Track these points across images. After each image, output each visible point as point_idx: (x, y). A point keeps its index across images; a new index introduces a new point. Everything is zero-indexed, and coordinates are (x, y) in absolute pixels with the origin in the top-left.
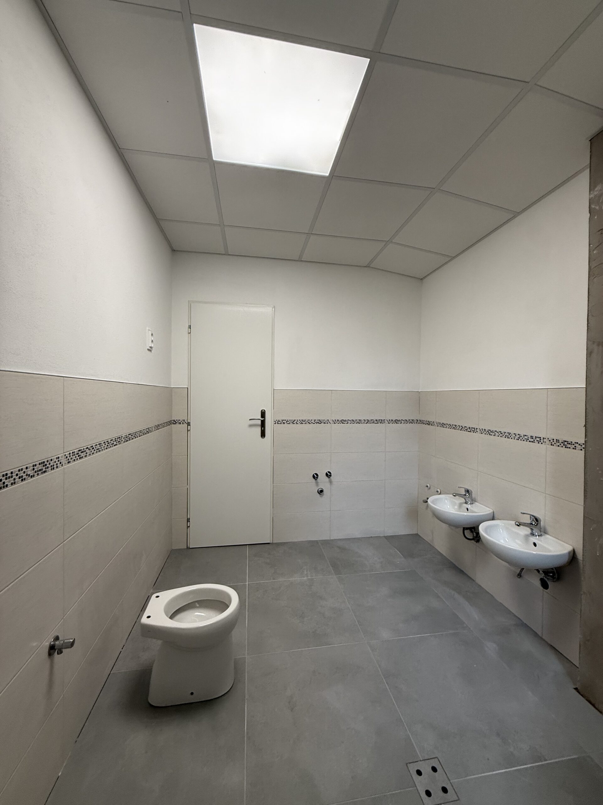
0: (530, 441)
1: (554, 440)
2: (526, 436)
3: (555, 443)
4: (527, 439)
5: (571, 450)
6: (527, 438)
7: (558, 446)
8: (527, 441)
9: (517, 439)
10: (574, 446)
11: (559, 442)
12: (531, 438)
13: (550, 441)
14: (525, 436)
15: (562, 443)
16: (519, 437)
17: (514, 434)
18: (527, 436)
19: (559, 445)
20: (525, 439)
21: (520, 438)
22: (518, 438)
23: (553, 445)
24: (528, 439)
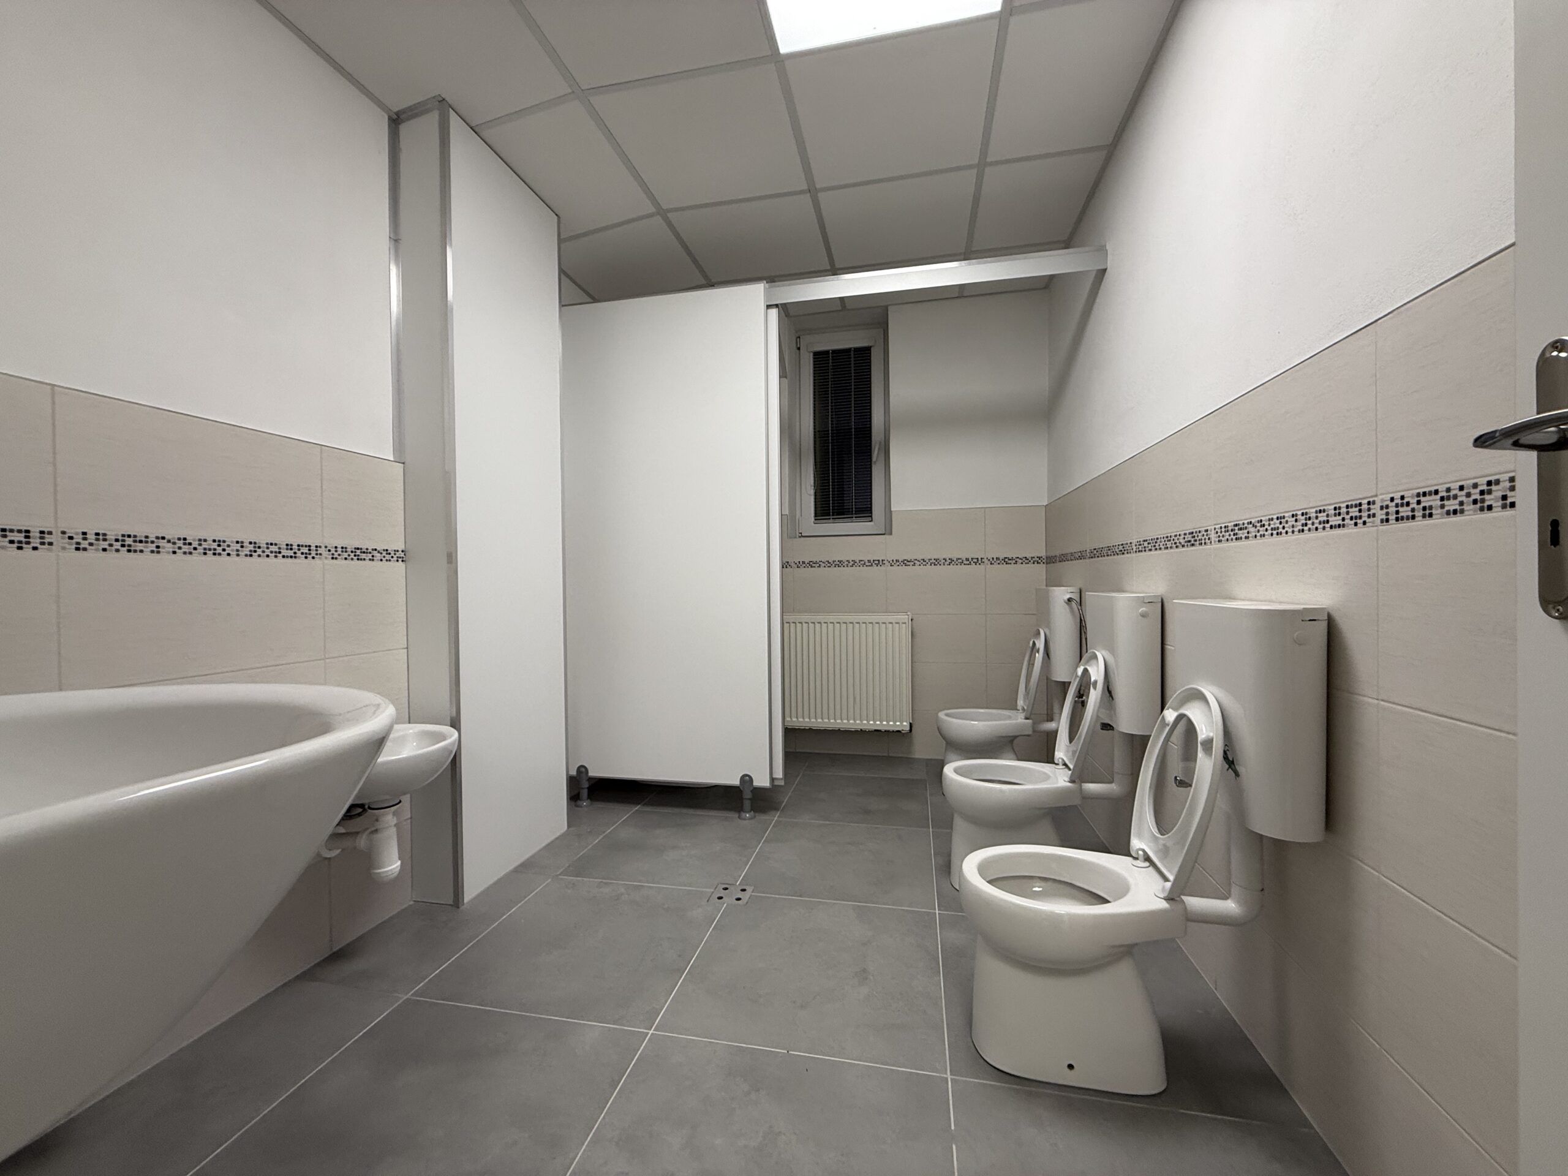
0: (284, 557)
1: (338, 549)
2: (274, 546)
3: (339, 555)
4: (276, 552)
5: (367, 562)
6: (278, 550)
7: (346, 559)
8: (276, 557)
9: (246, 555)
10: (371, 555)
11: (346, 552)
12: (287, 549)
13: (329, 551)
14: (271, 544)
15: (352, 552)
16: (253, 549)
17: (237, 542)
18: (276, 544)
19: (347, 556)
20: (272, 552)
21: (255, 551)
22: (251, 551)
23: (336, 558)
24: (280, 553)
